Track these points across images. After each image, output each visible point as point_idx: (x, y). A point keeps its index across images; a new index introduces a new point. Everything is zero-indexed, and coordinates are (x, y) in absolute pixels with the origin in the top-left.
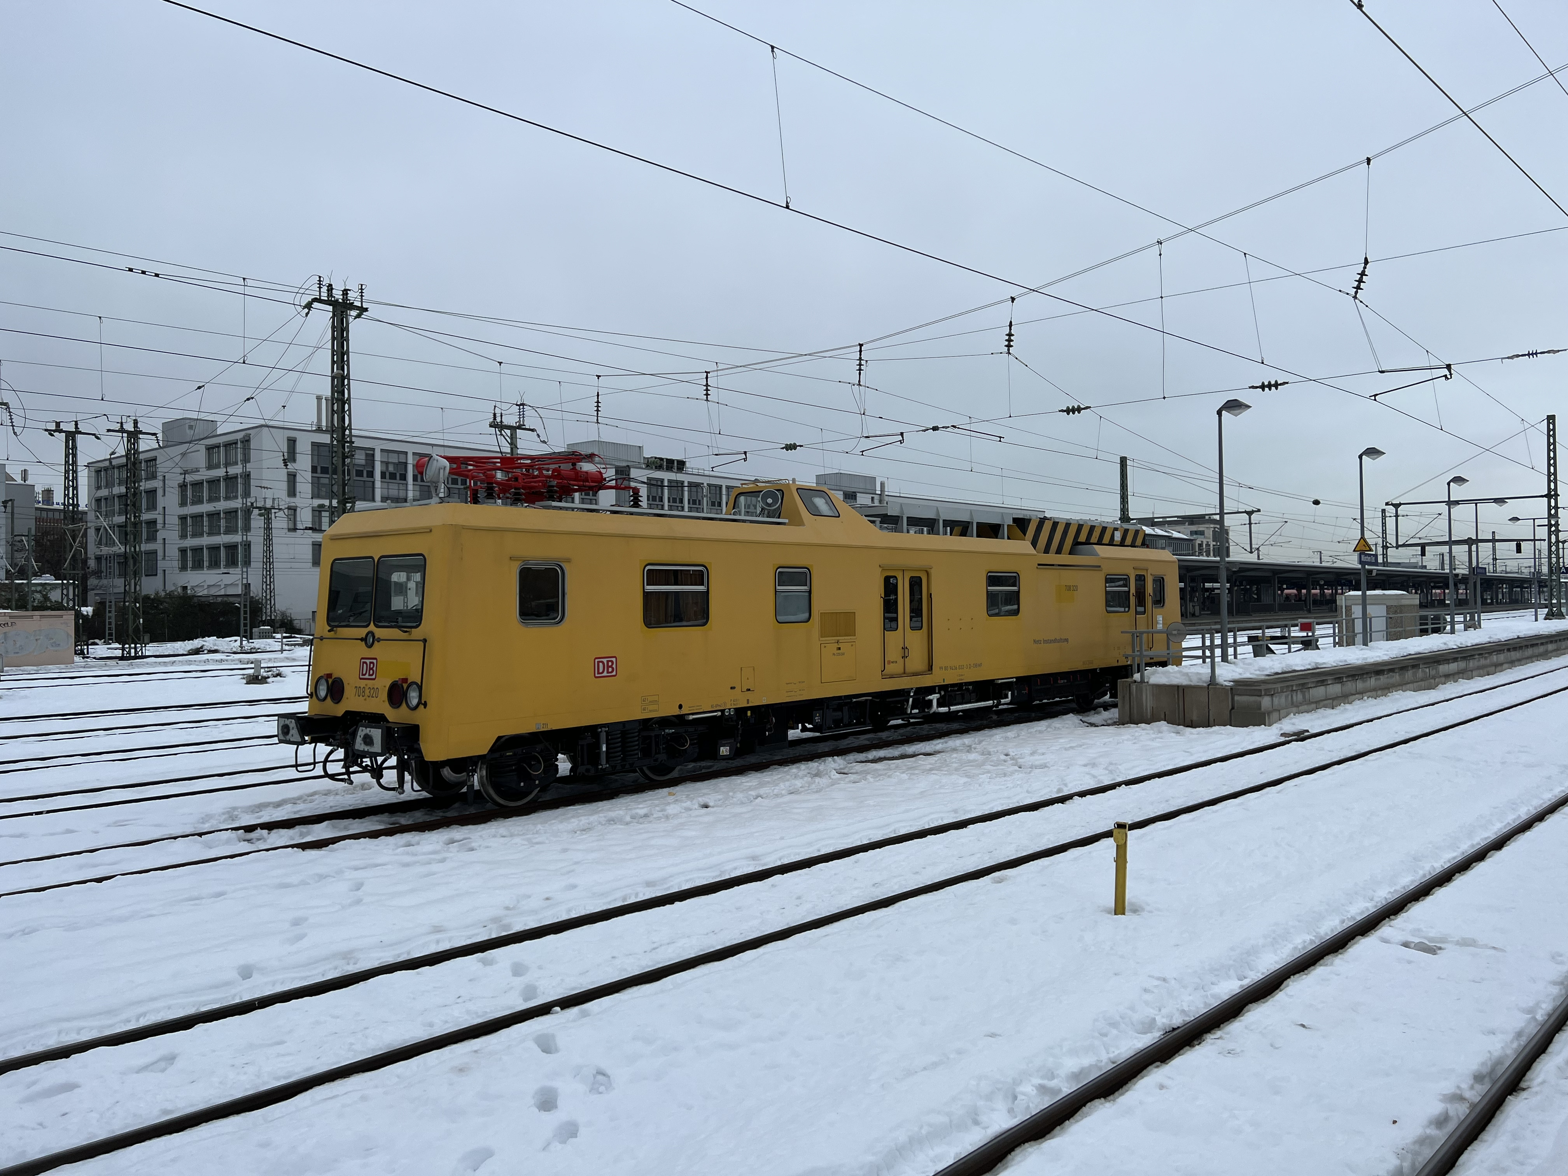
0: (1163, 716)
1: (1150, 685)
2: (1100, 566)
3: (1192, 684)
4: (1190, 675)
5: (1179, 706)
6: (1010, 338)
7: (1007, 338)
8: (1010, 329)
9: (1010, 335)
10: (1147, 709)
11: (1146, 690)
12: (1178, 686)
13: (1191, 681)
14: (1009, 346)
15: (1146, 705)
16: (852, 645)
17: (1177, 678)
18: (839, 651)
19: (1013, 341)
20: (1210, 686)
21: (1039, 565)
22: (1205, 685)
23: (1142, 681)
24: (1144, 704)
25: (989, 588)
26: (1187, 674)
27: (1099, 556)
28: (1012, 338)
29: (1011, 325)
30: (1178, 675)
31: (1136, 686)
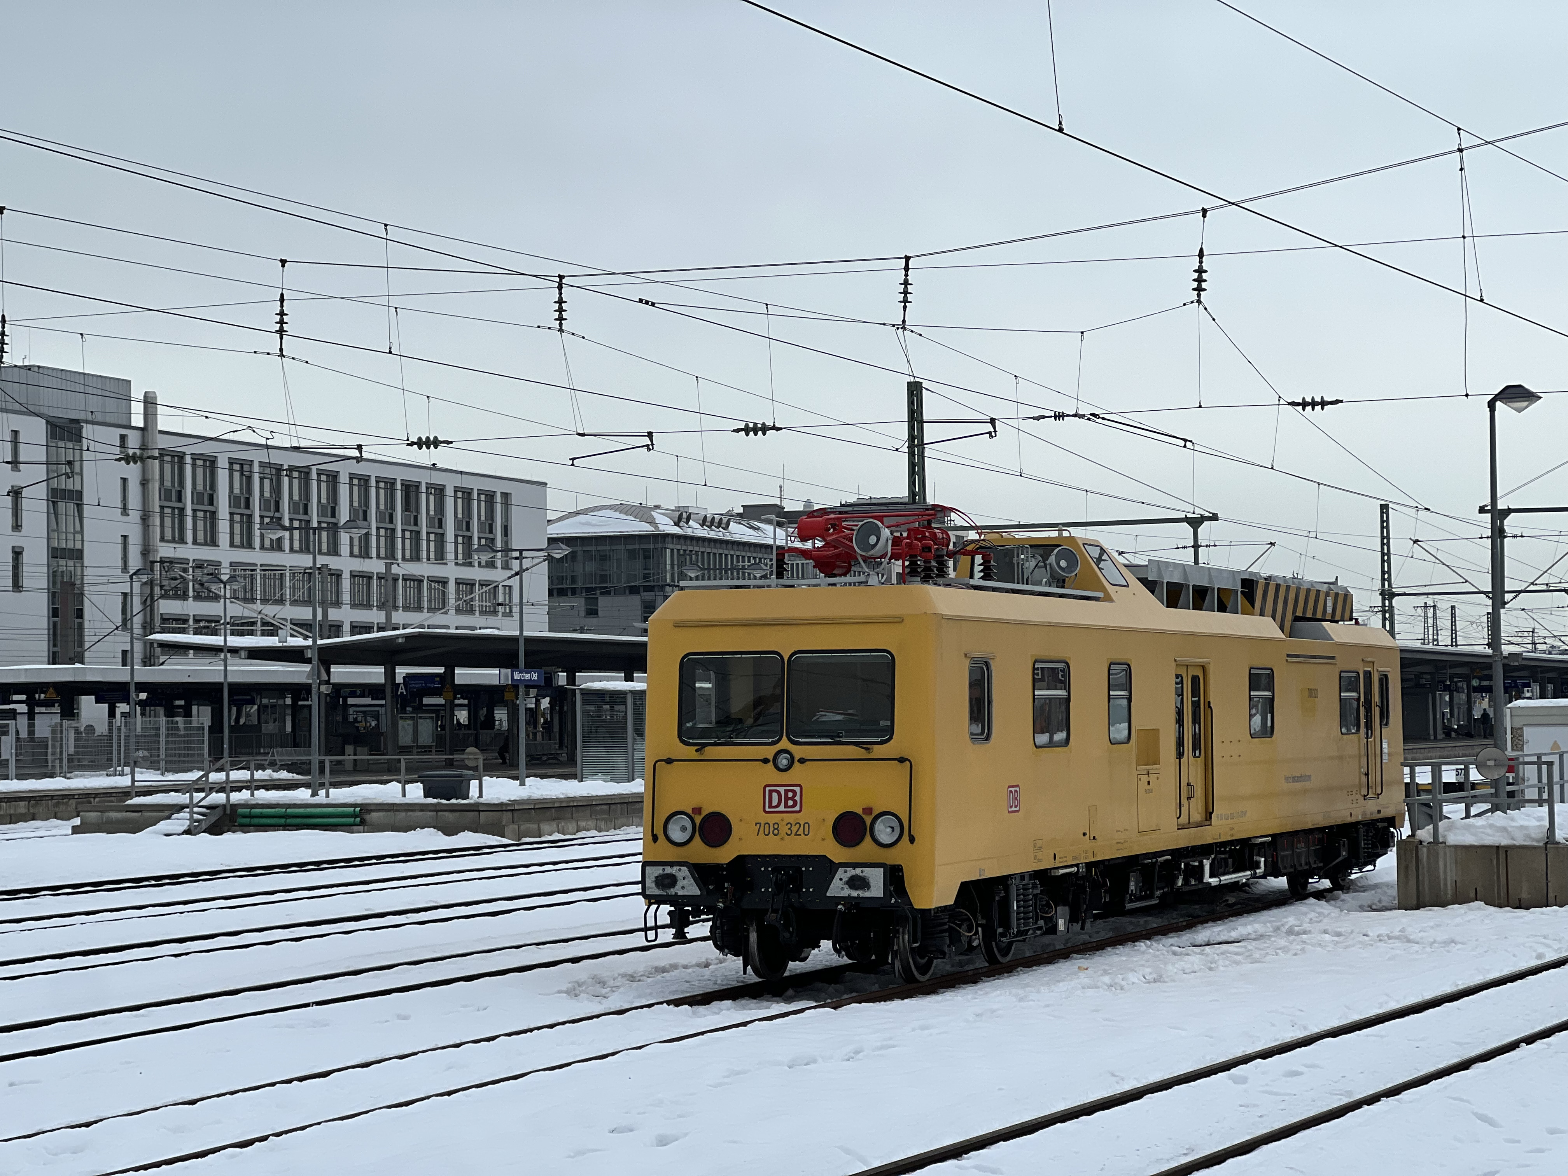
0: (1473, 895)
1: (1450, 846)
2: (1333, 658)
3: (1517, 843)
4: (1509, 829)
5: (1498, 877)
6: (1200, 276)
7: (1196, 275)
8: (1201, 262)
9: (1200, 271)
10: (1446, 884)
11: (1445, 853)
12: (1498, 847)
13: (1513, 839)
14: (1199, 289)
15: (1445, 879)
16: (1158, 778)
17: (1489, 835)
18: (1149, 787)
19: (1205, 281)
20: (1548, 846)
21: (1288, 656)
22: (1541, 844)
23: (1436, 842)
24: (1442, 876)
25: (1252, 693)
26: (1504, 829)
27: (1333, 640)
28: (1204, 276)
29: (1201, 254)
30: (1489, 831)
31: (1428, 848)
